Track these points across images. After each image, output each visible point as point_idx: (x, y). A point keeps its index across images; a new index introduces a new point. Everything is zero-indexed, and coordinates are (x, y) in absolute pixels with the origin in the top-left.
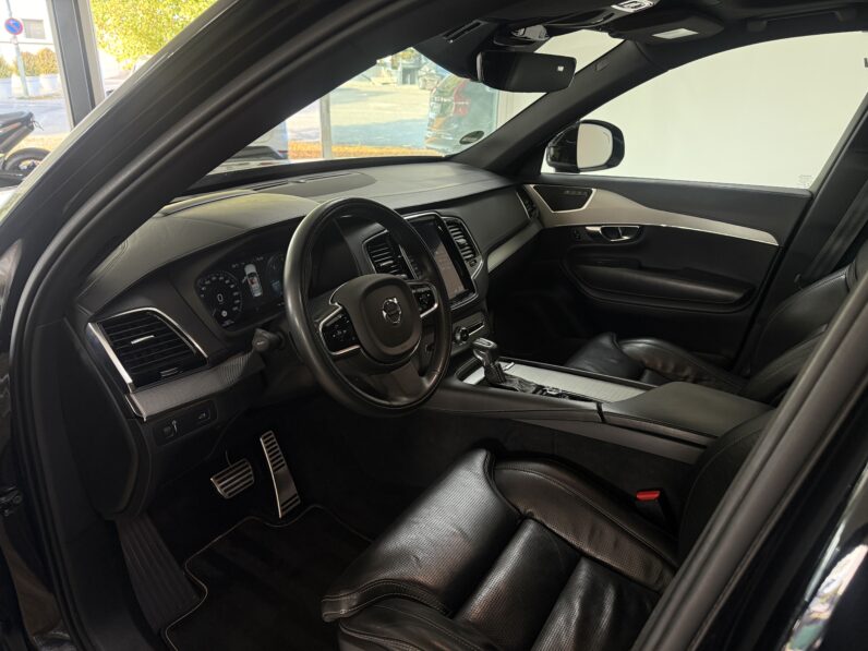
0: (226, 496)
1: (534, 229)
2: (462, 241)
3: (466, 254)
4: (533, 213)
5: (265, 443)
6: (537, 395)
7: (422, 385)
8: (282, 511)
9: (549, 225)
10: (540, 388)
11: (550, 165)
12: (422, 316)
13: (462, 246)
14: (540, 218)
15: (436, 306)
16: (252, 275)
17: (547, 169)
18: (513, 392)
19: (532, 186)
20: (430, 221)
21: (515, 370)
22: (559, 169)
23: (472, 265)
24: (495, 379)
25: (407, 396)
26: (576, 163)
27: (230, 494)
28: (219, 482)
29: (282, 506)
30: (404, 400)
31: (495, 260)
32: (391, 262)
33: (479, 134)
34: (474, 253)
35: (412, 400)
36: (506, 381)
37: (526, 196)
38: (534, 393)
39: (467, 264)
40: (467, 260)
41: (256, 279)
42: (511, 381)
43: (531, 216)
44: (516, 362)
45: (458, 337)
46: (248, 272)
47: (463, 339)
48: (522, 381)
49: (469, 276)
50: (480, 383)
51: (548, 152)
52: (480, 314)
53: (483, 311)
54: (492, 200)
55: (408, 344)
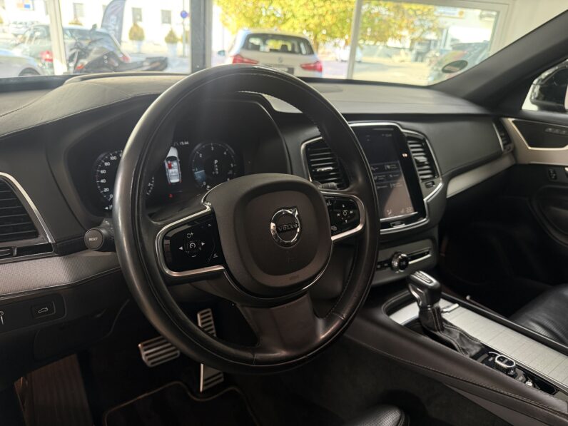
0: (149, 364)
1: (505, 163)
2: (422, 159)
3: (423, 174)
4: (508, 146)
5: (202, 319)
6: (478, 363)
7: (314, 333)
8: (204, 385)
9: (524, 160)
10: (486, 352)
11: (533, 103)
12: (333, 238)
13: (421, 164)
14: (514, 153)
15: (359, 228)
16: (173, 159)
17: (529, 106)
18: (450, 349)
19: (511, 120)
20: (389, 132)
21: (458, 317)
22: (542, 108)
23: (428, 187)
24: (430, 324)
25: (285, 347)
26: (564, 104)
27: (153, 363)
28: (145, 350)
29: (204, 380)
30: (283, 353)
31: (458, 186)
32: (331, 168)
33: (462, 64)
34: (434, 173)
35: (294, 353)
36: (443, 329)
37: (503, 129)
38: (475, 357)
39: (422, 185)
40: (423, 179)
41: (175, 164)
42: (449, 332)
43: (505, 148)
44: (462, 305)
45: (396, 264)
46: (169, 155)
47: (400, 267)
48: (464, 335)
49: (422, 198)
50: (411, 325)
51: (534, 90)
52: (428, 242)
53: (433, 239)
54: (465, 125)
55: (302, 275)
